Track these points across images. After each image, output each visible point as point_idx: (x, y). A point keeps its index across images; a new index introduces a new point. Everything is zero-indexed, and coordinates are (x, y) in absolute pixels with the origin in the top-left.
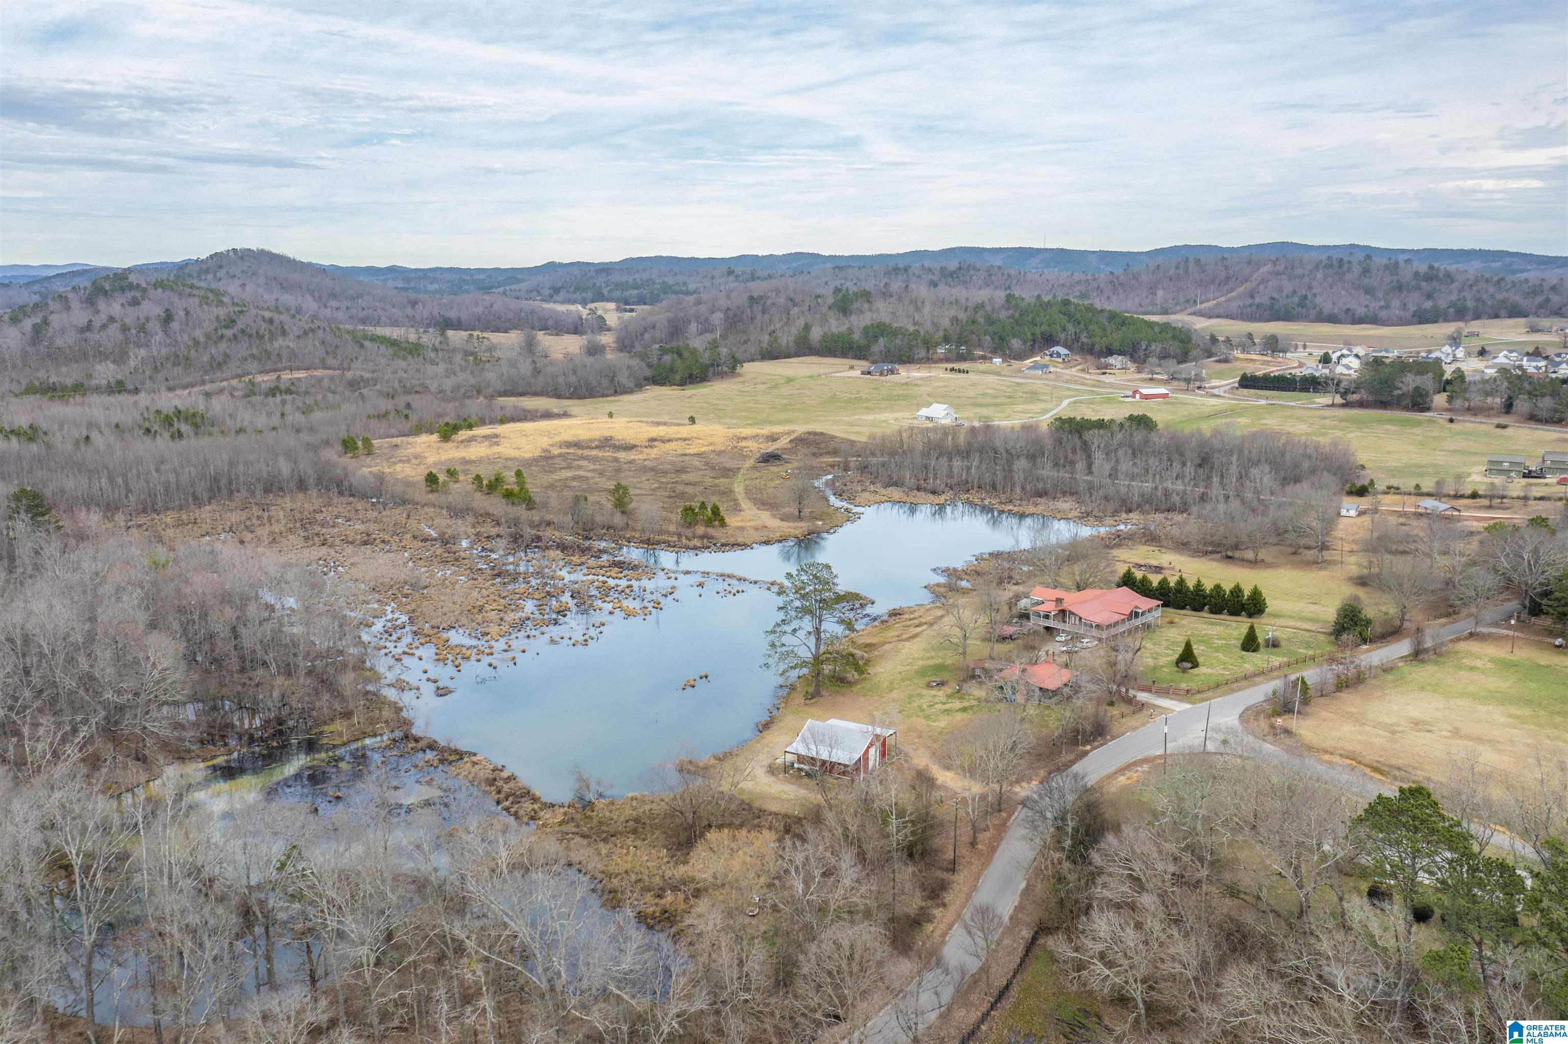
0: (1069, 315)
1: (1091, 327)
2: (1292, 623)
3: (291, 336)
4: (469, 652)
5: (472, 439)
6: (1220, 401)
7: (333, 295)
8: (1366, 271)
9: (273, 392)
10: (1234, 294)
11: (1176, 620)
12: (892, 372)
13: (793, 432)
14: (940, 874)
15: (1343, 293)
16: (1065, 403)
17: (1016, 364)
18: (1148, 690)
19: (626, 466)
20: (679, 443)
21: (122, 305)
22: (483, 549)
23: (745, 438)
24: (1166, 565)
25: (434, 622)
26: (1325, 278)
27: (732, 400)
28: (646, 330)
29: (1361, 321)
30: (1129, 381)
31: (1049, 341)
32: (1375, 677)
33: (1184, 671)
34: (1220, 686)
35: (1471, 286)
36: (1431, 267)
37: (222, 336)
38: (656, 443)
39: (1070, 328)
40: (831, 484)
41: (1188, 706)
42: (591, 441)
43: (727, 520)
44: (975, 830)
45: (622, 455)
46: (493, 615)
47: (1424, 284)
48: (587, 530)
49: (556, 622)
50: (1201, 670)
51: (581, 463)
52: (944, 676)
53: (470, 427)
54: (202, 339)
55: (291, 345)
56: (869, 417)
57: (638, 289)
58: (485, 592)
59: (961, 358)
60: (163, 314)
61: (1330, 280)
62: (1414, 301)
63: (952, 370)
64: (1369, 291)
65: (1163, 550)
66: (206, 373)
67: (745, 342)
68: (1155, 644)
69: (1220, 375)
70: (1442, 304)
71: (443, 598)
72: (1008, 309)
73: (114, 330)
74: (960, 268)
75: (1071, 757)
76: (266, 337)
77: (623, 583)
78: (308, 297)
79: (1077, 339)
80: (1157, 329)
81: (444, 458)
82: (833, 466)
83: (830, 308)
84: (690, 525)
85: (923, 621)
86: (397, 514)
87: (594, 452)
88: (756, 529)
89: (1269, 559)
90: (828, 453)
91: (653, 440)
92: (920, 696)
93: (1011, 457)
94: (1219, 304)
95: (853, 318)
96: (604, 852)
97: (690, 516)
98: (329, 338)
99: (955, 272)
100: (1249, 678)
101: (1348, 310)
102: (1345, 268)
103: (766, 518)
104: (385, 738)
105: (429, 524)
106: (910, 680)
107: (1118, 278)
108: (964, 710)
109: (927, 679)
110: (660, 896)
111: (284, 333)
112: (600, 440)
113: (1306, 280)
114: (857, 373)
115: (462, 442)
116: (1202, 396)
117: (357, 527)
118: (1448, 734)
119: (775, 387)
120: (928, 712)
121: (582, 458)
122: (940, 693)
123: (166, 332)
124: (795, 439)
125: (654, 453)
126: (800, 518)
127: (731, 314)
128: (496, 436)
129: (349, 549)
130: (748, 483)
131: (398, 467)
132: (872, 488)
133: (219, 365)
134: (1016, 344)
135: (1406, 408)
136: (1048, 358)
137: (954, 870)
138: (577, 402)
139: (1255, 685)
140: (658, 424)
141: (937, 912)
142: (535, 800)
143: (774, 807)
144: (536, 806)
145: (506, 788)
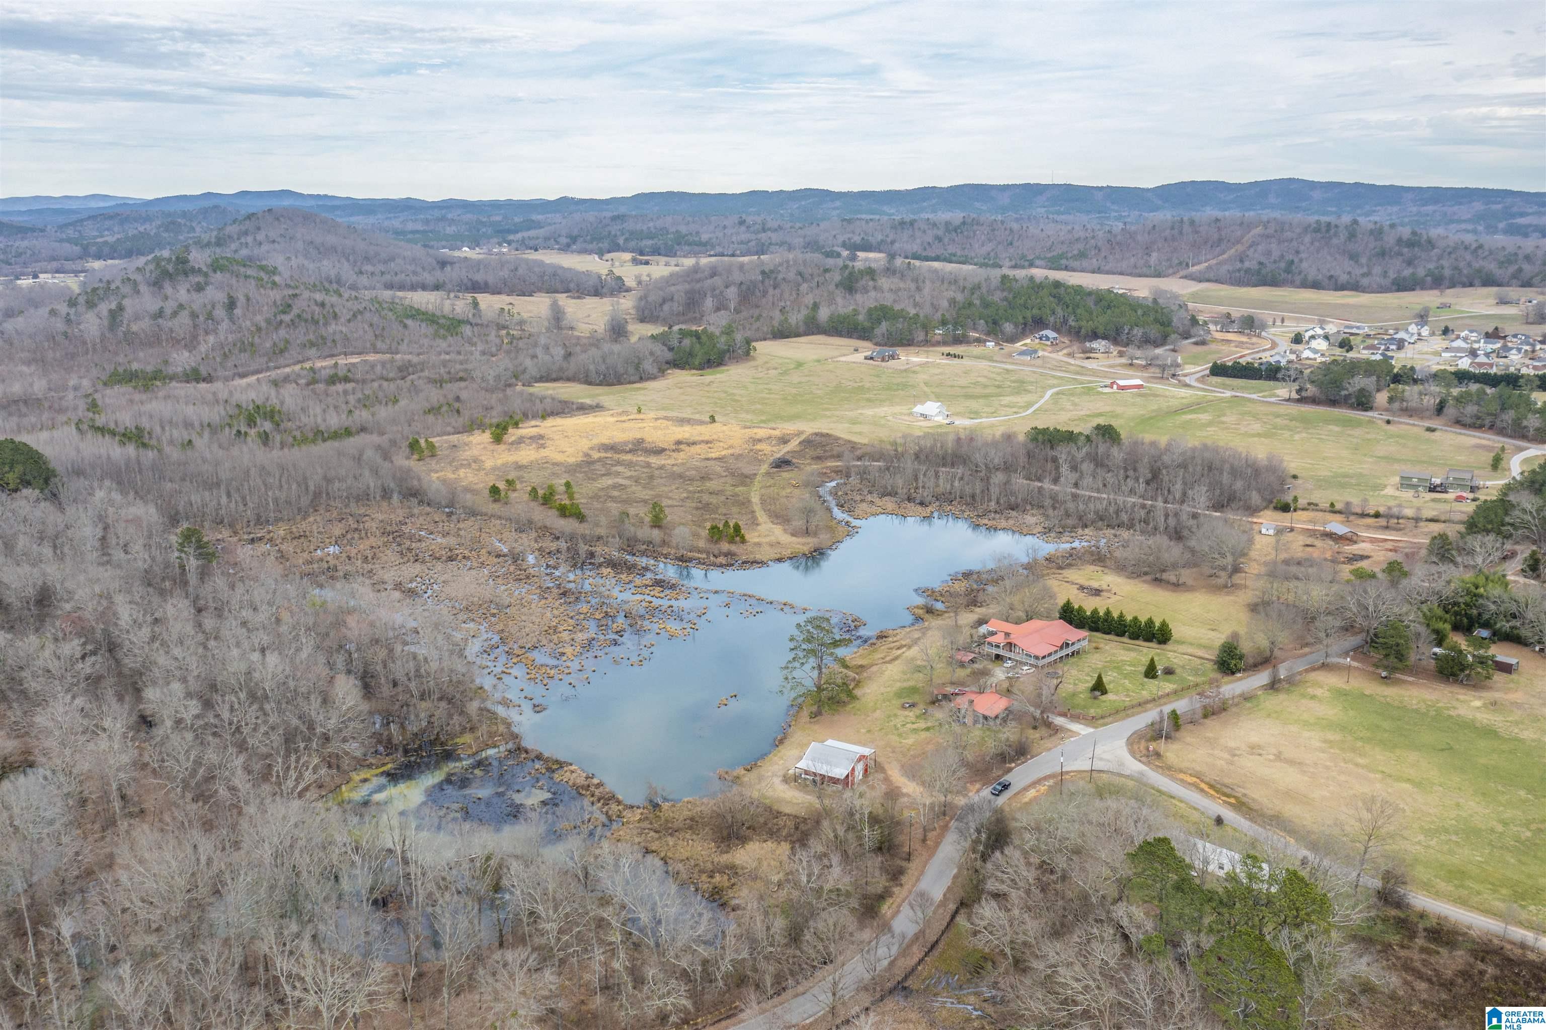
0: (1059, 299)
1: (1079, 311)
2: (1190, 650)
3: (342, 320)
4: (552, 672)
5: (521, 440)
6: (1190, 392)
7: (367, 259)
8: (1352, 236)
9: (333, 380)
10: (1225, 256)
11: (1101, 646)
12: (893, 357)
13: (802, 433)
14: (899, 862)
15: (1329, 258)
16: (1049, 393)
17: (1008, 347)
18: (1064, 715)
19: (657, 473)
20: (703, 446)
21: (188, 290)
22: (548, 566)
23: (760, 440)
24: (1105, 587)
25: (520, 643)
26: (1312, 243)
27: (745, 387)
28: (664, 301)
29: (1342, 288)
30: (1110, 366)
31: (1039, 323)
32: (1236, 705)
33: (1095, 698)
34: (1120, 712)
35: (1450, 253)
36: (1414, 233)
37: (281, 322)
38: (682, 447)
39: (1060, 311)
40: (834, 493)
41: (1092, 730)
42: (626, 443)
43: (747, 537)
44: (925, 830)
45: (654, 460)
46: (565, 636)
47: (1405, 250)
48: (631, 545)
49: (615, 643)
50: (1110, 697)
51: (620, 469)
52: (916, 698)
53: (516, 425)
54: (263, 325)
55: (344, 329)
56: (869, 412)
57: (652, 238)
58: (555, 612)
59: (958, 340)
60: (226, 301)
61: (1317, 244)
62: (1396, 268)
63: (948, 354)
64: (1354, 257)
65: (1106, 571)
66: (270, 360)
67: (758, 319)
68: (1079, 671)
69: (1194, 360)
70: (1421, 272)
71: (523, 618)
72: (1003, 290)
73: (184, 318)
74: (964, 223)
75: (1000, 773)
76: (321, 323)
77: (665, 603)
78: (343, 260)
79: (1065, 321)
80: (1140, 312)
81: (499, 462)
82: (836, 472)
83: (837, 286)
84: (717, 542)
85: (904, 643)
86: (469, 527)
87: (628, 457)
88: (771, 545)
89: (1190, 582)
90: (832, 457)
91: (679, 443)
92: (896, 715)
93: (991, 469)
94: (1209, 268)
95: (858, 297)
96: (671, 843)
97: (716, 534)
98: (375, 319)
99: (959, 227)
100: (1142, 705)
101: (1331, 277)
102: (1332, 231)
103: (778, 533)
104: (502, 749)
105: (499, 537)
106: (889, 701)
107: (1115, 236)
108: (927, 729)
109: (903, 701)
110: (712, 877)
111: (335, 316)
112: (634, 444)
113: (1295, 243)
114: (859, 357)
115: (512, 444)
116: (1174, 386)
117: (439, 540)
118: (1272, 757)
119: (785, 373)
120: (901, 730)
121: (619, 463)
122: (911, 714)
123: (232, 320)
124: (803, 441)
125: (681, 457)
126: (807, 532)
127: (744, 287)
128: (541, 437)
129: (439, 566)
130: (763, 491)
131: (462, 472)
132: (869, 498)
133: (282, 352)
134: (1008, 327)
135: (1352, 407)
136: (1037, 341)
137: (909, 860)
138: (606, 389)
139: (1146, 711)
140: (682, 421)
141: (896, 890)
142: (619, 803)
143: (787, 810)
144: (620, 807)
145: (597, 792)
